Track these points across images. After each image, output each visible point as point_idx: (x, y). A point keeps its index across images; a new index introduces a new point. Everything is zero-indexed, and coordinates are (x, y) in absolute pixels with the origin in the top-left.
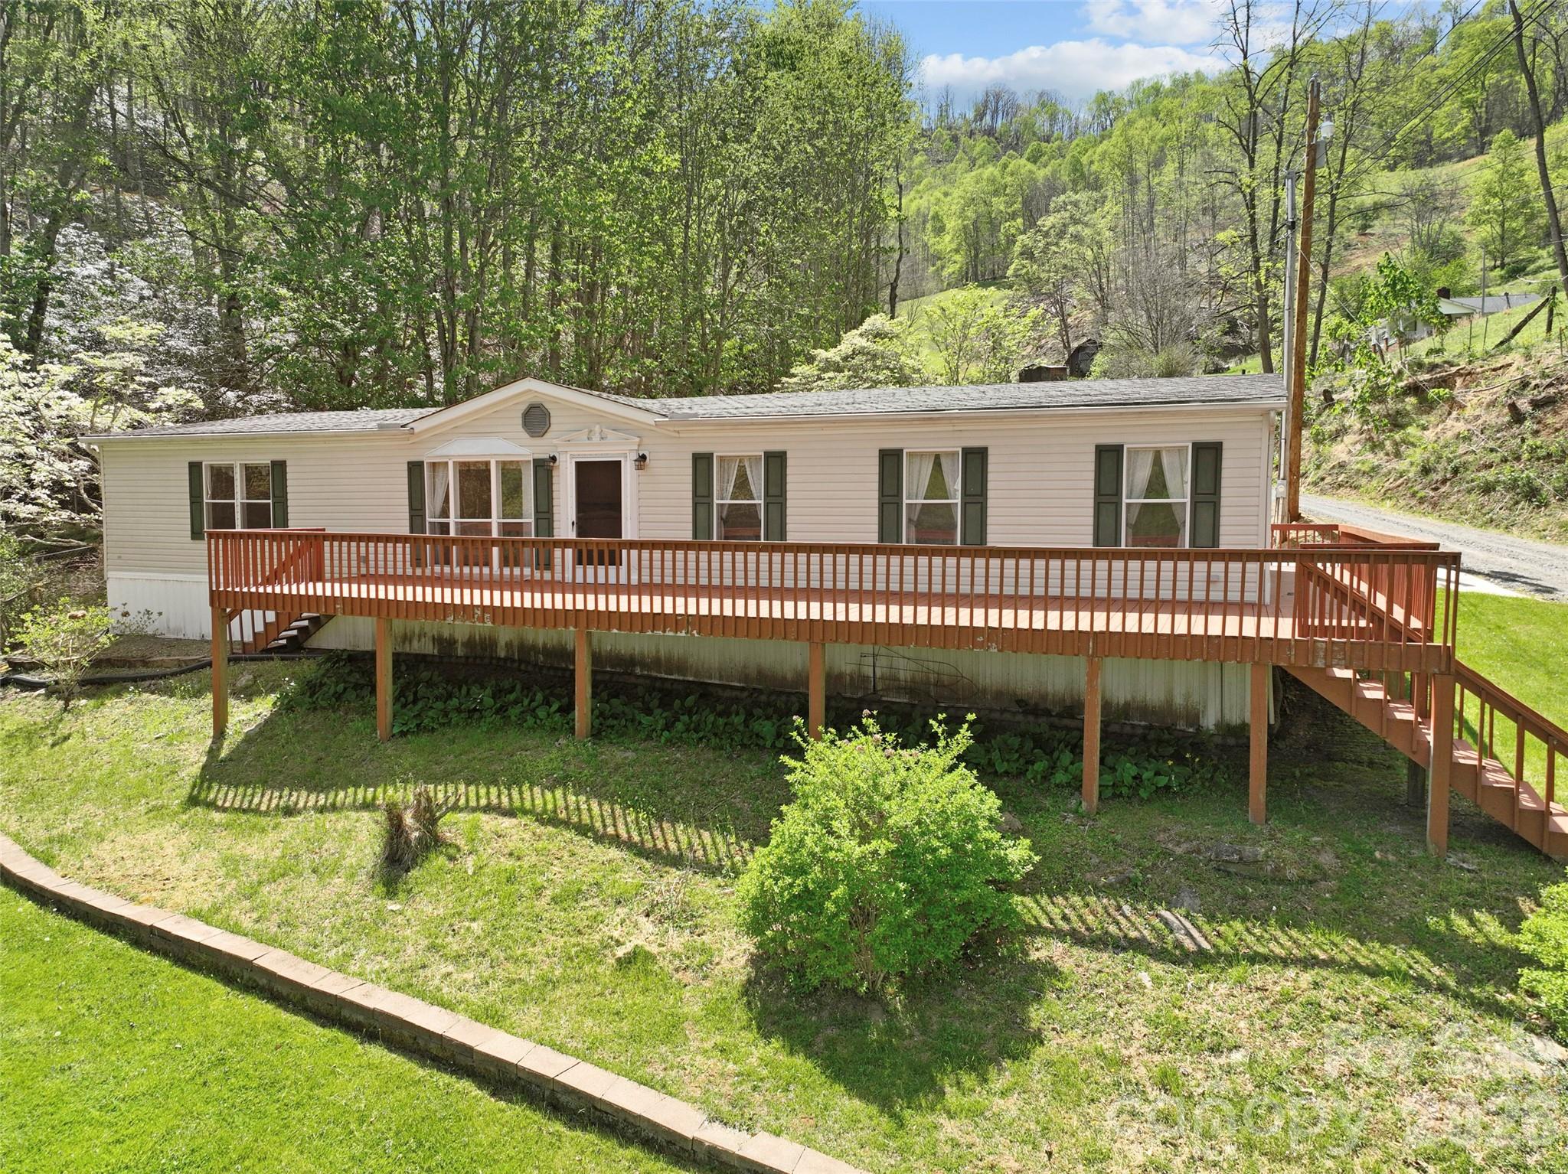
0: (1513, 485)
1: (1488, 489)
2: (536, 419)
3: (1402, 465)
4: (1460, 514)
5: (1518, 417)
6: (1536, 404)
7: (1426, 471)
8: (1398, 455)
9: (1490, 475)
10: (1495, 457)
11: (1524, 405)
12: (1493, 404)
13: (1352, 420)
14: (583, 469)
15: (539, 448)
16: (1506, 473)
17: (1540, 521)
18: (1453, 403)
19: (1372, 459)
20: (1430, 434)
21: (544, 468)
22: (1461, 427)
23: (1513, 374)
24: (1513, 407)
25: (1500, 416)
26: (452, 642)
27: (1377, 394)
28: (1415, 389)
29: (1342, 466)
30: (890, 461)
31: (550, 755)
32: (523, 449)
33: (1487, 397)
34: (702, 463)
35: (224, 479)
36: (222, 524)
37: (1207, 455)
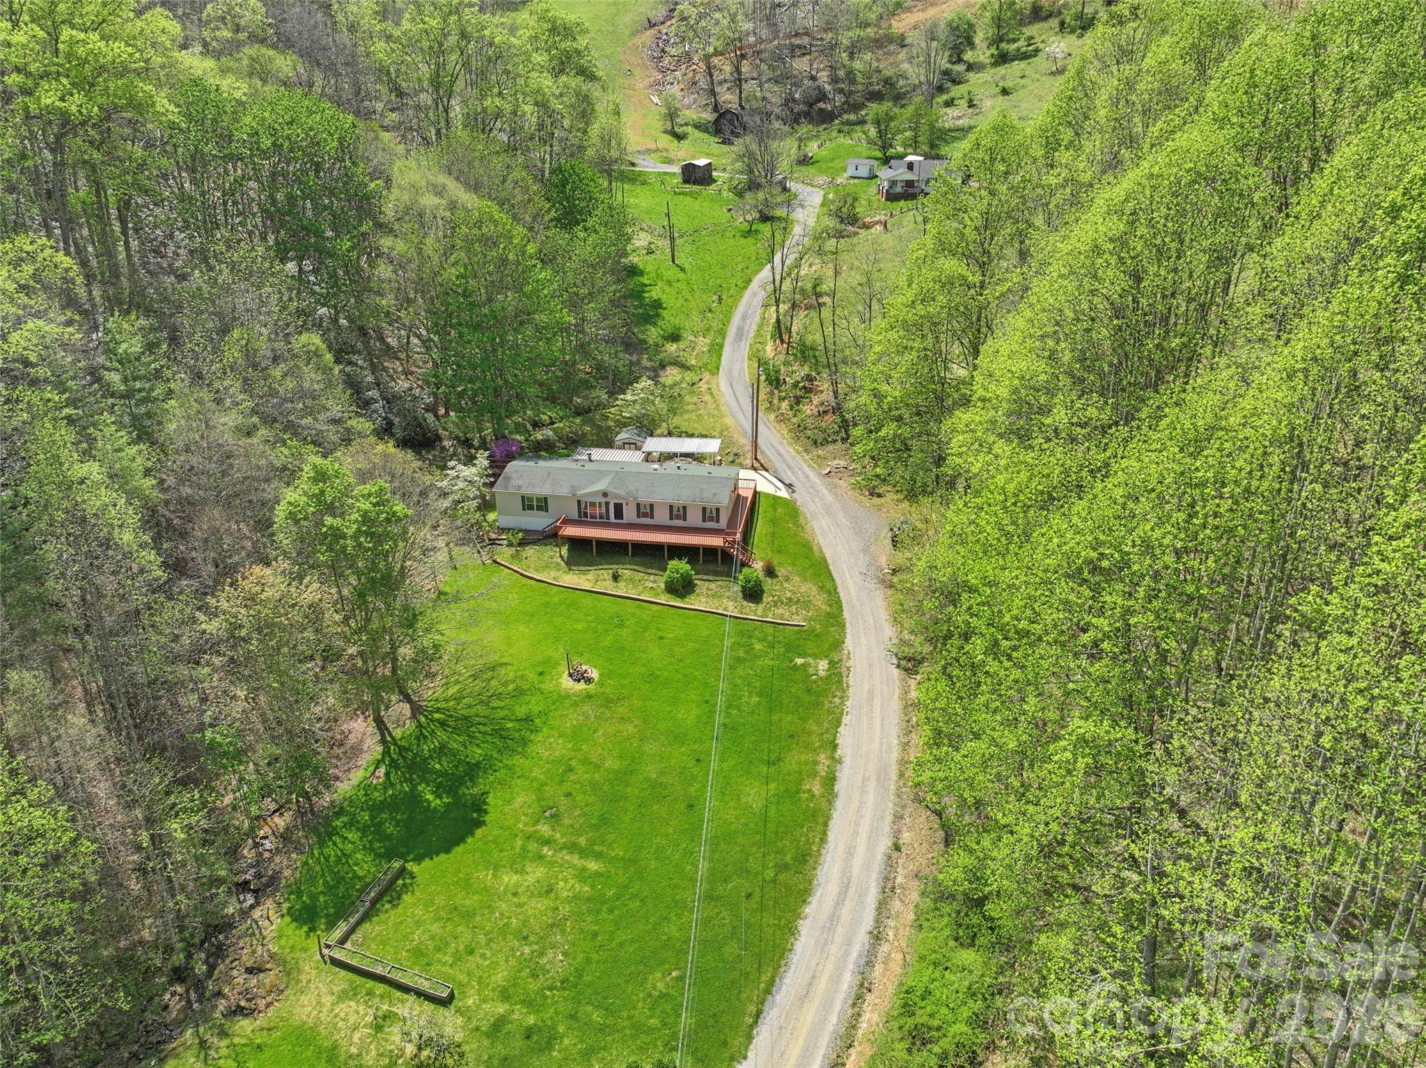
1: (808, 438)
2: (605, 494)
5: (819, 414)
6: (824, 412)
8: (795, 415)
10: (813, 426)
11: (821, 411)
14: (615, 504)
15: (607, 500)
16: (813, 433)
18: (811, 400)
19: (790, 413)
20: (804, 409)
21: (607, 504)
23: (823, 397)
27: (796, 385)
28: (805, 388)
30: (671, 507)
31: (627, 559)
34: (638, 505)
35: (530, 499)
36: (531, 508)
37: (718, 510)
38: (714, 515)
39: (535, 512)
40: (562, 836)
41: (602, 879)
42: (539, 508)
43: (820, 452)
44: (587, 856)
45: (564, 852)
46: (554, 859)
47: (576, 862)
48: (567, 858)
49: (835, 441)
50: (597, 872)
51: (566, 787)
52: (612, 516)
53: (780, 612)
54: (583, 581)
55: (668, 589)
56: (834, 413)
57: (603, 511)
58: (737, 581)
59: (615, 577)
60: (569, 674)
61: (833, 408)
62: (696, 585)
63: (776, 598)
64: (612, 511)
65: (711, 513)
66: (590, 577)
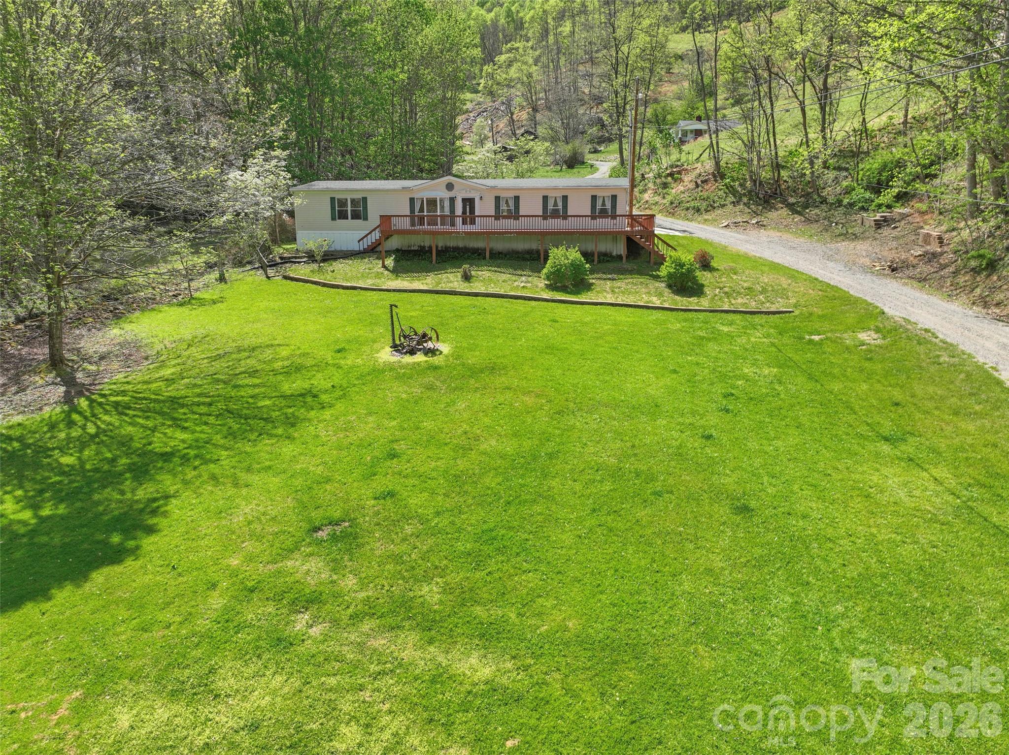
0: (694, 208)
1: (687, 209)
2: (450, 187)
3: (665, 201)
4: (680, 217)
5: (697, 186)
6: (702, 182)
7: (672, 203)
8: (664, 198)
9: (688, 205)
10: (690, 199)
11: (699, 182)
12: (691, 181)
13: (651, 185)
14: (464, 200)
15: (451, 194)
16: (692, 204)
17: (699, 219)
18: (681, 180)
19: (657, 198)
20: (674, 191)
21: (452, 200)
22: (682, 189)
23: (698, 171)
24: (696, 182)
25: (692, 186)
26: (424, 247)
27: (659, 176)
28: (671, 175)
29: (647, 202)
30: (545, 198)
31: (483, 262)
32: (447, 195)
33: (690, 179)
34: (497, 199)
35: (343, 203)
36: (343, 215)
37: (614, 198)
38: (608, 206)
39: (350, 222)
40: (363, 586)
41: (521, 714)
42: (356, 216)
43: (706, 217)
44: (451, 639)
45: (366, 626)
46: (332, 647)
47: (406, 655)
48: (379, 643)
49: (723, 206)
50: (492, 687)
51: (381, 484)
52: (459, 221)
53: (739, 302)
54: (417, 285)
55: (551, 287)
56: (716, 181)
57: (447, 212)
58: (657, 278)
59: (467, 278)
60: (395, 347)
61: (714, 176)
62: (592, 284)
63: (726, 289)
64: (459, 211)
65: (604, 204)
66: (428, 282)
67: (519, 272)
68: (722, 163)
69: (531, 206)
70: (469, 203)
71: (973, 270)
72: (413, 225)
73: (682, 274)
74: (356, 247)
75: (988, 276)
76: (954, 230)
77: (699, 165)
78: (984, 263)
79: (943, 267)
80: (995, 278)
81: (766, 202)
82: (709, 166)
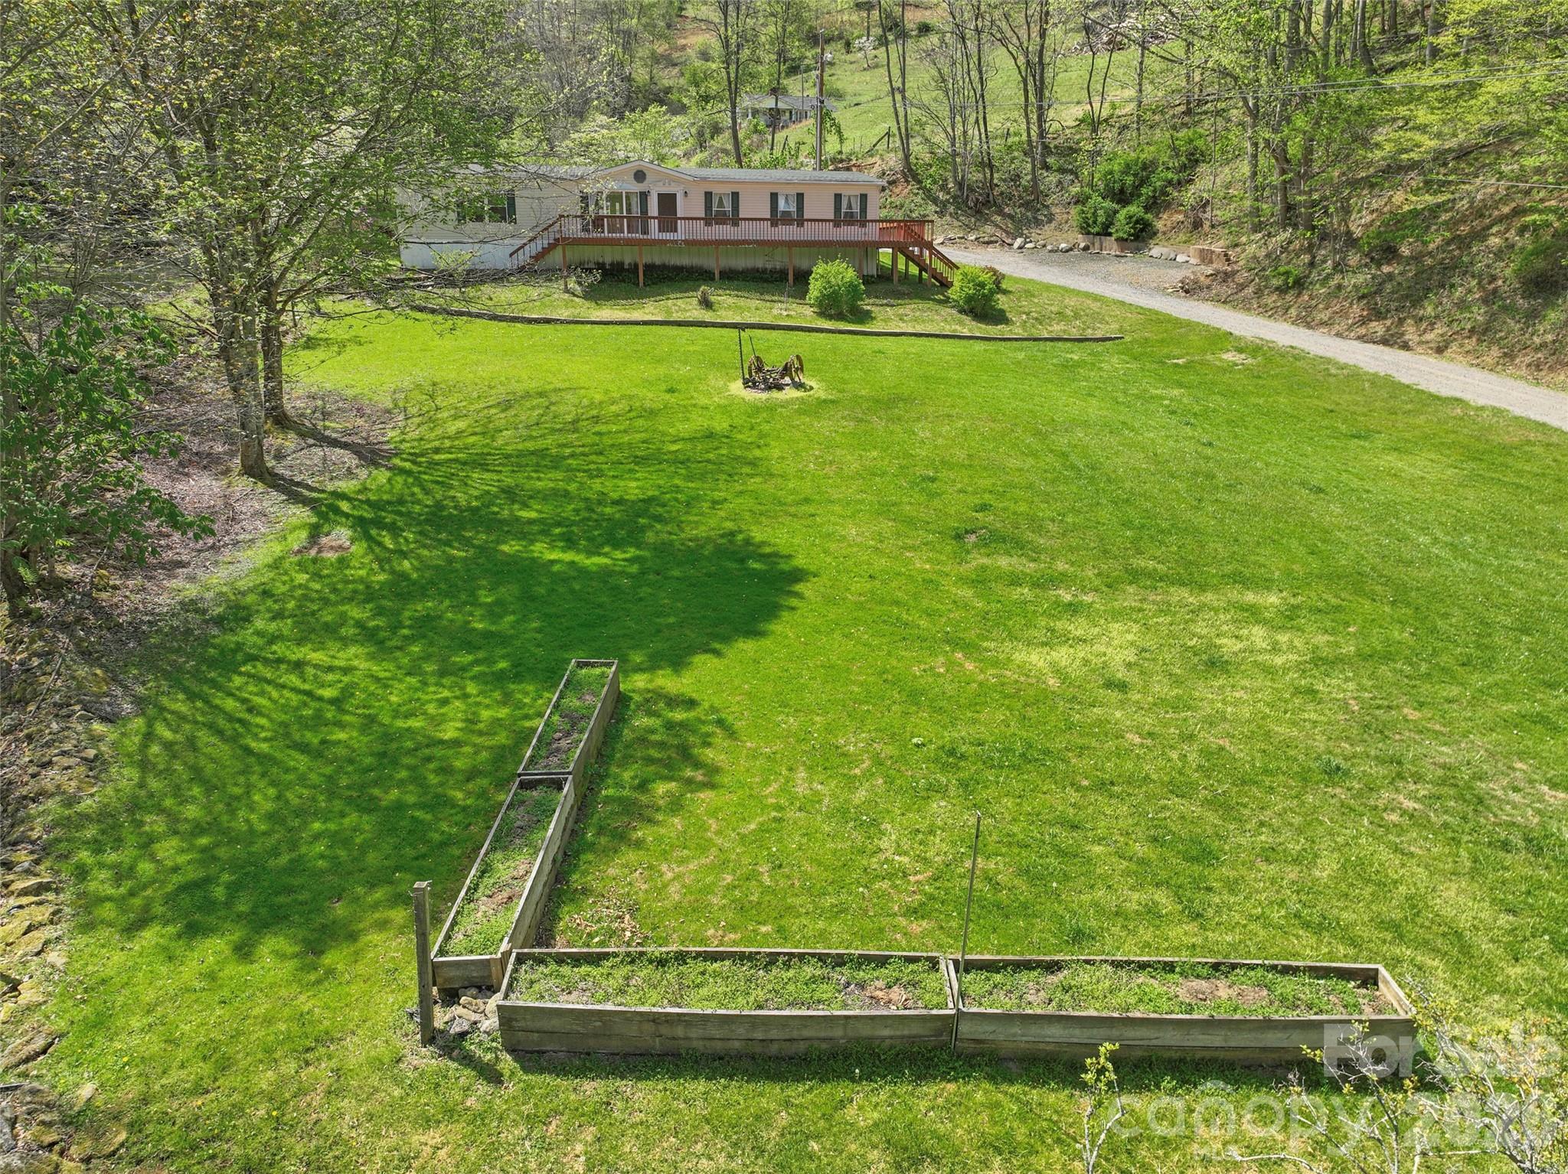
2: (639, 176)
6: (889, 183)
14: (660, 195)
15: (642, 187)
21: (644, 196)
23: (877, 168)
26: (604, 264)
30: (771, 196)
31: (713, 284)
32: (636, 187)
34: (708, 195)
35: (475, 197)
36: (476, 216)
37: (864, 198)
38: (856, 209)
39: (488, 226)
42: (498, 216)
52: (654, 225)
53: (1057, 329)
54: (637, 315)
55: (823, 314)
56: (907, 181)
57: (636, 211)
58: (946, 302)
59: (706, 304)
60: (746, 382)
61: (905, 176)
62: (868, 312)
63: (1035, 315)
64: (653, 209)
65: (850, 206)
66: (649, 310)
67: (767, 297)
68: (912, 159)
69: (755, 206)
70: (668, 202)
71: (1277, 289)
72: (585, 229)
73: (984, 295)
74: (510, 264)
75: (1299, 295)
76: (1236, 245)
77: (876, 159)
78: (1291, 280)
79: (1242, 287)
80: (1306, 298)
81: (978, 212)
82: (894, 161)
